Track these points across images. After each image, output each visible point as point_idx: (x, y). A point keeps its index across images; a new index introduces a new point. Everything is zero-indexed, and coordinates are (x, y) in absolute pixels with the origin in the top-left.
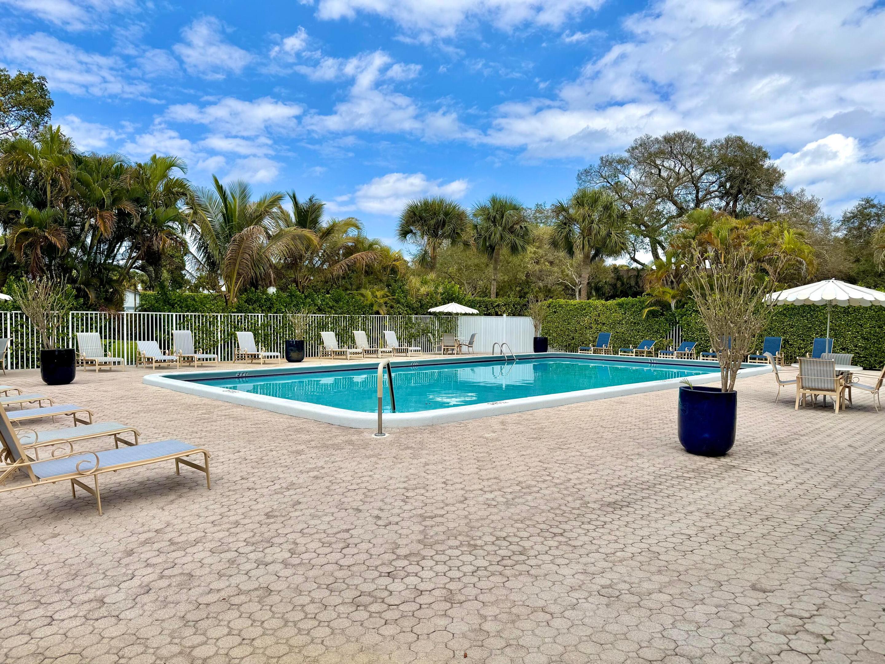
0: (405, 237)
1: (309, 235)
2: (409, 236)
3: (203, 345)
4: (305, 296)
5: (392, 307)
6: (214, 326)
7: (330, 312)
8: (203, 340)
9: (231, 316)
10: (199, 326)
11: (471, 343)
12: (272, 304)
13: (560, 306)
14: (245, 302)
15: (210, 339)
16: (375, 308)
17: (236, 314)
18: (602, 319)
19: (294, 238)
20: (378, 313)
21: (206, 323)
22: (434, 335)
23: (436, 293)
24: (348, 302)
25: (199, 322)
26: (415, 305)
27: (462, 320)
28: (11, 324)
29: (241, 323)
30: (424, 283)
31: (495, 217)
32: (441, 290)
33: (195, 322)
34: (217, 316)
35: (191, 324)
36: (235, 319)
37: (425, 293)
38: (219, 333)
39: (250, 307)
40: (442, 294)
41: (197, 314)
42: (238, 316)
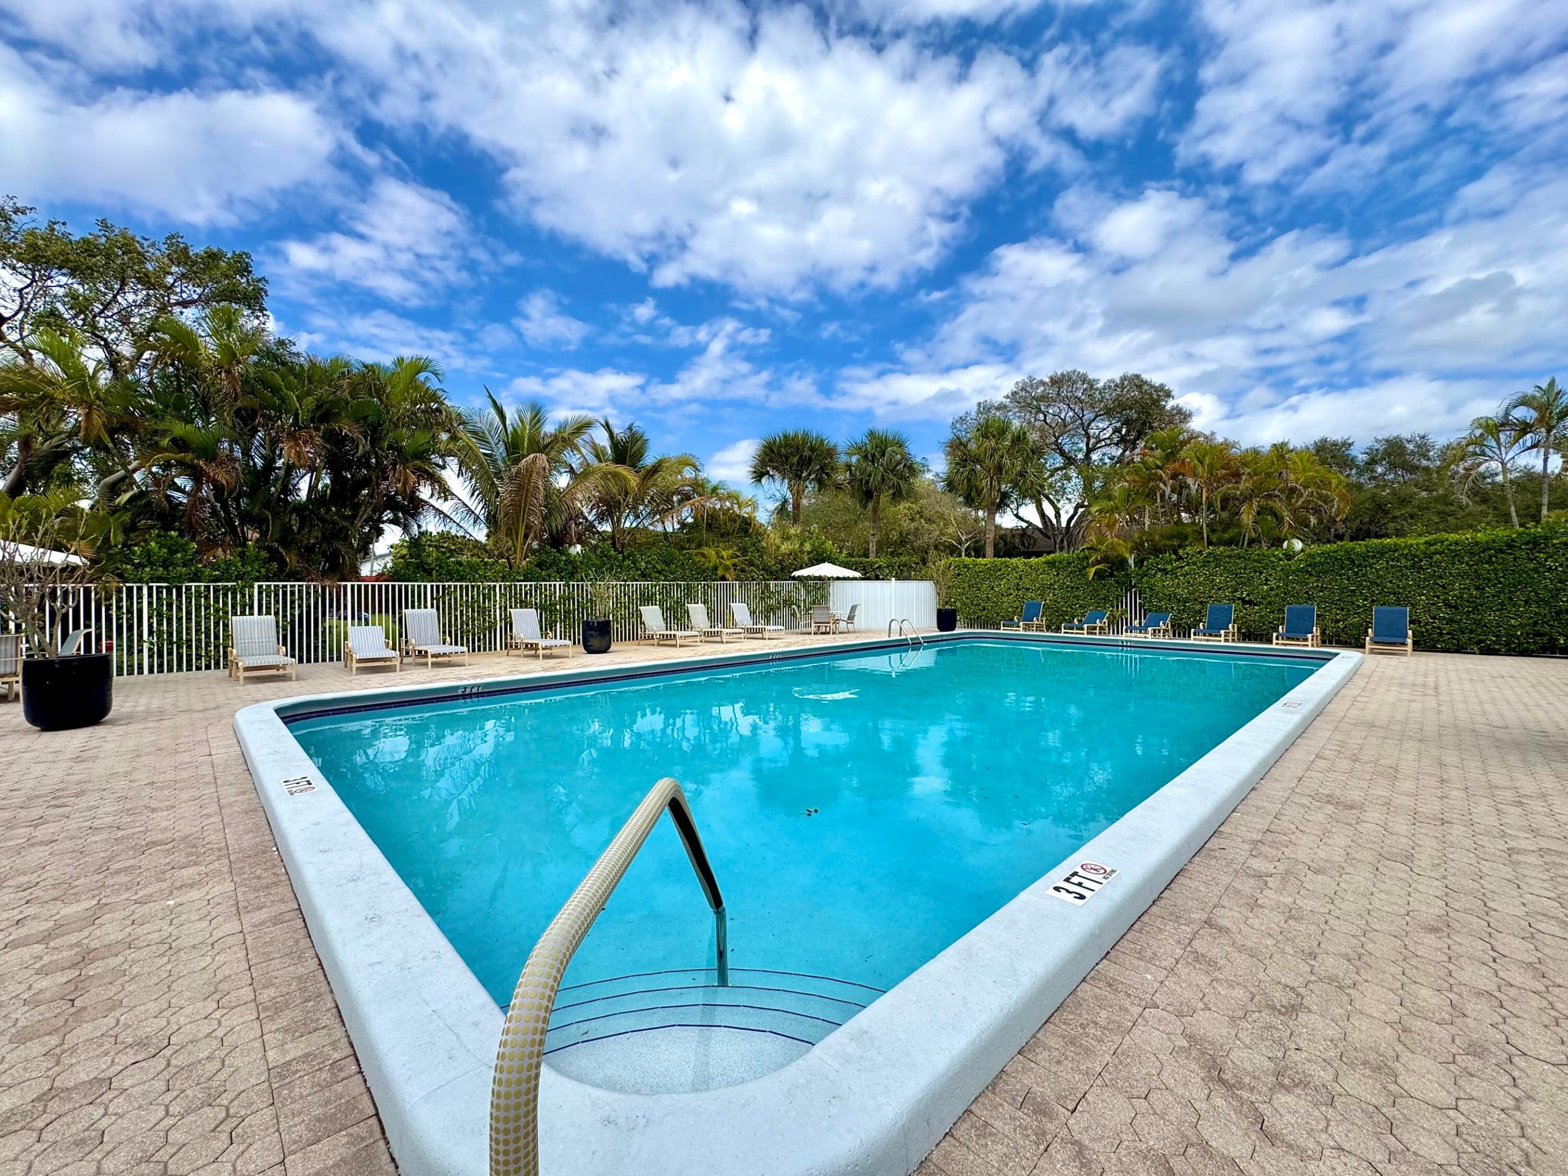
0: (760, 481)
1: (625, 473)
2: (764, 480)
3: (473, 629)
4: (624, 557)
5: (743, 571)
6: (490, 600)
7: (658, 579)
8: (473, 621)
9: (516, 586)
10: (467, 601)
11: (851, 618)
12: (576, 568)
13: (965, 566)
14: (536, 566)
15: (484, 619)
16: (720, 572)
17: (523, 583)
18: (1026, 582)
19: (605, 476)
20: (723, 578)
21: (478, 596)
22: (799, 607)
23: (802, 552)
24: (683, 564)
25: (467, 595)
26: (774, 568)
27: (835, 588)
28: (150, 604)
29: (531, 596)
30: (786, 538)
31: (873, 456)
32: (808, 547)
33: (461, 596)
34: (495, 586)
35: (456, 599)
36: (521, 590)
37: (787, 551)
38: (498, 611)
39: (544, 573)
40: (809, 553)
41: (464, 584)
42: (526, 586)
